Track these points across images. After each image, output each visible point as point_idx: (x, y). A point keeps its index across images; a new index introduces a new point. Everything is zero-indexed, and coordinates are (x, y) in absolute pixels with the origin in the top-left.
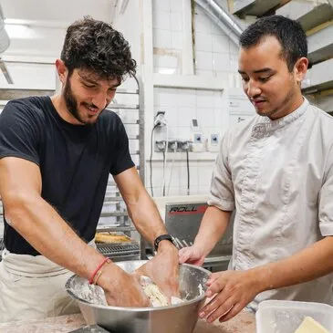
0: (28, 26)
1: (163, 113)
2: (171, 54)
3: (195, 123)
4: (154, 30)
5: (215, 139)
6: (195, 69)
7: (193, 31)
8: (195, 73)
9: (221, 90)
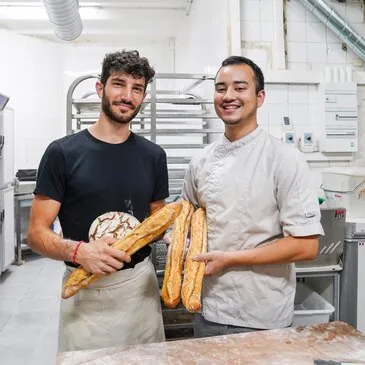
0: (100, 7)
2: (261, 47)
3: (287, 121)
4: (242, 21)
5: (309, 139)
6: (287, 62)
7: (285, 20)
8: (287, 68)
9: (316, 84)
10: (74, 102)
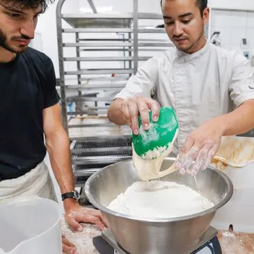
1: (218, 33)
3: (245, 41)
10: (64, 16)
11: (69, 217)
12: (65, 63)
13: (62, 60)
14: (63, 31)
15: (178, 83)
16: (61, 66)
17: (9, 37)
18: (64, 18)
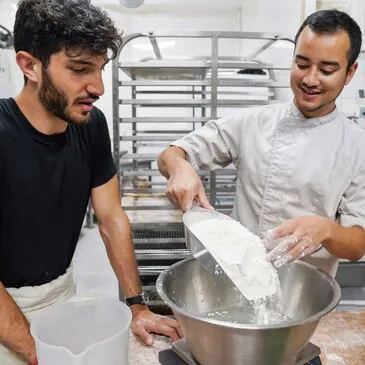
3: (362, 93)
10: (122, 66)
11: (137, 326)
12: (121, 125)
13: (117, 120)
14: (120, 84)
15: (277, 153)
16: (116, 128)
17: (71, 100)
18: (121, 68)
